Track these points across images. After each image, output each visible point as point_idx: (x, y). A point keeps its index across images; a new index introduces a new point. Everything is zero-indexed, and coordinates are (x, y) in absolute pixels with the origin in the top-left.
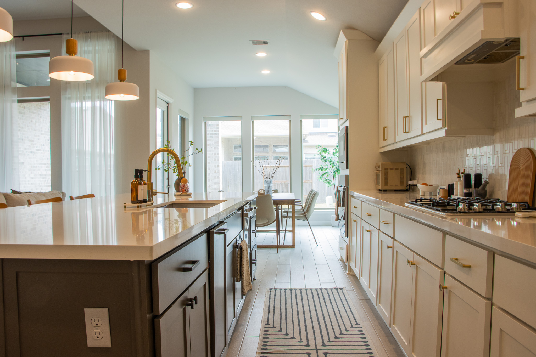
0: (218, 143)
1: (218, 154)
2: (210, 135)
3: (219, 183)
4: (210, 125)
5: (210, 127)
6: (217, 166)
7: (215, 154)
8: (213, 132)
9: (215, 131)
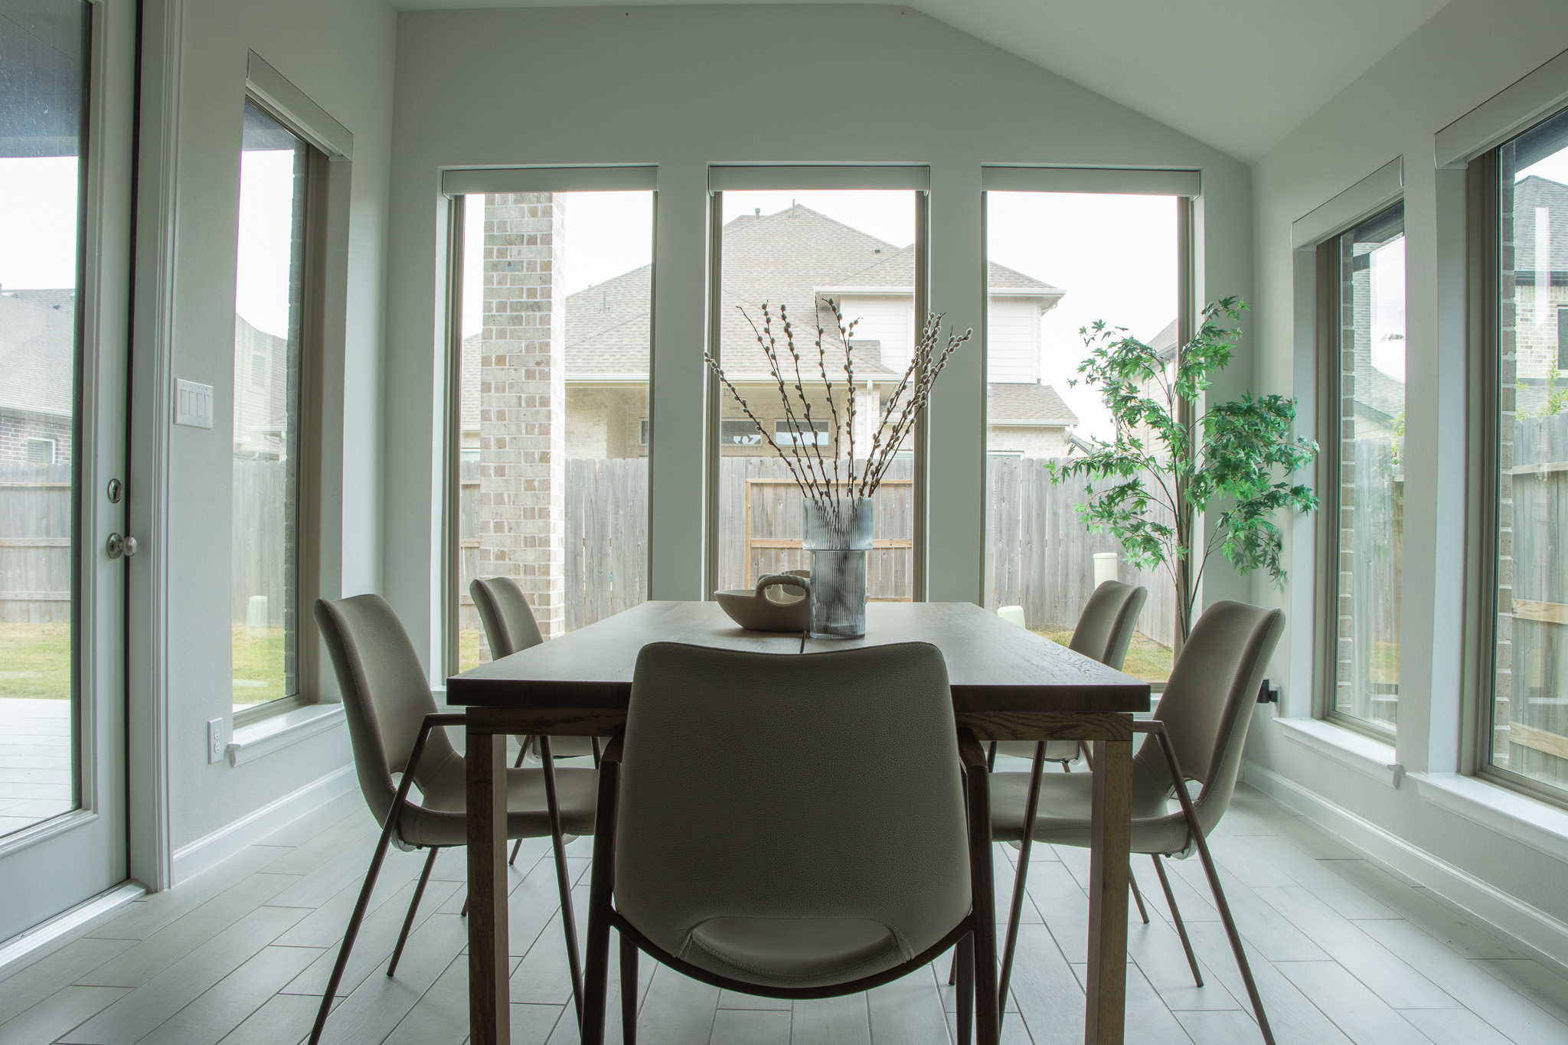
0: (545, 347)
1: (545, 402)
2: (508, 313)
3: (546, 542)
4: (509, 264)
5: (509, 274)
6: (537, 457)
7: (530, 402)
8: (525, 299)
9: (532, 293)
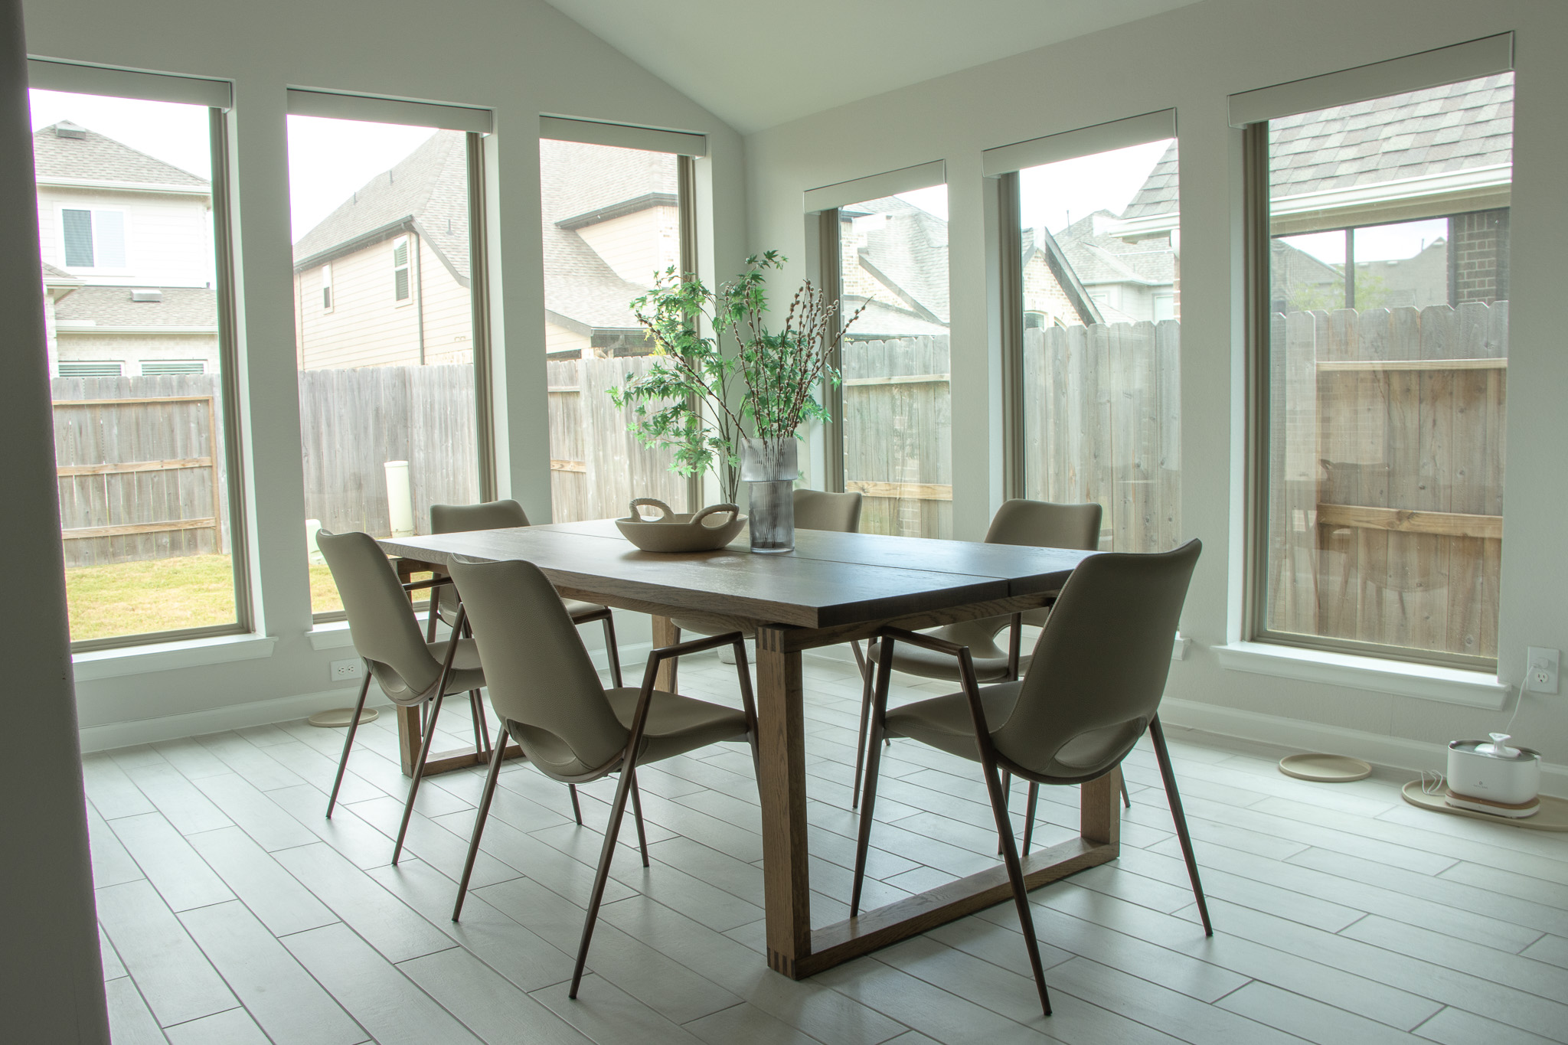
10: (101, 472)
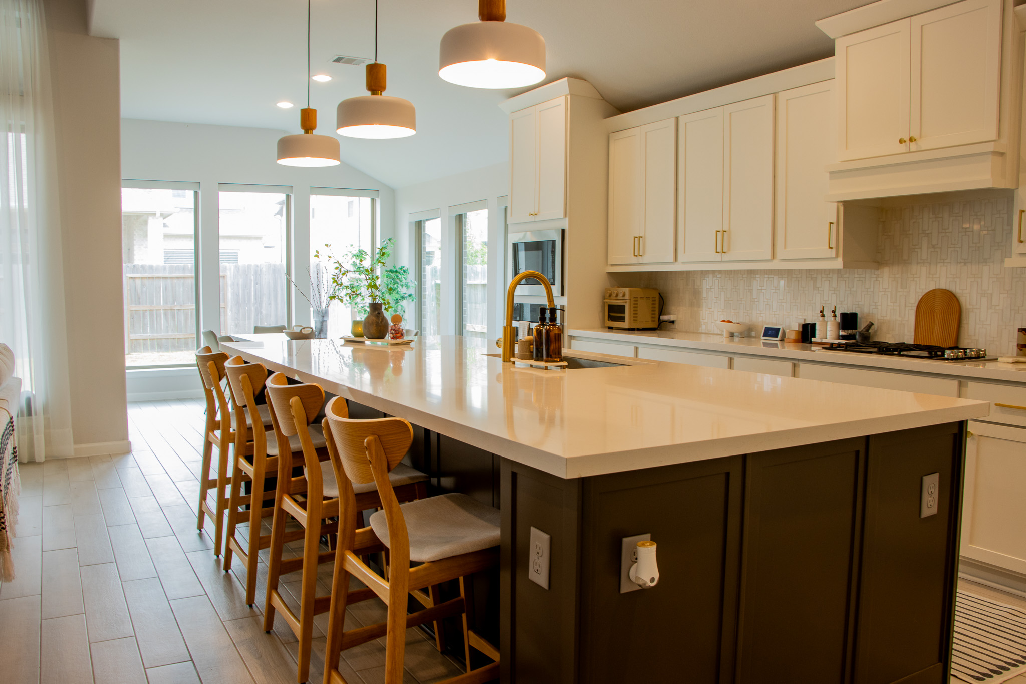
10: (174, 308)
